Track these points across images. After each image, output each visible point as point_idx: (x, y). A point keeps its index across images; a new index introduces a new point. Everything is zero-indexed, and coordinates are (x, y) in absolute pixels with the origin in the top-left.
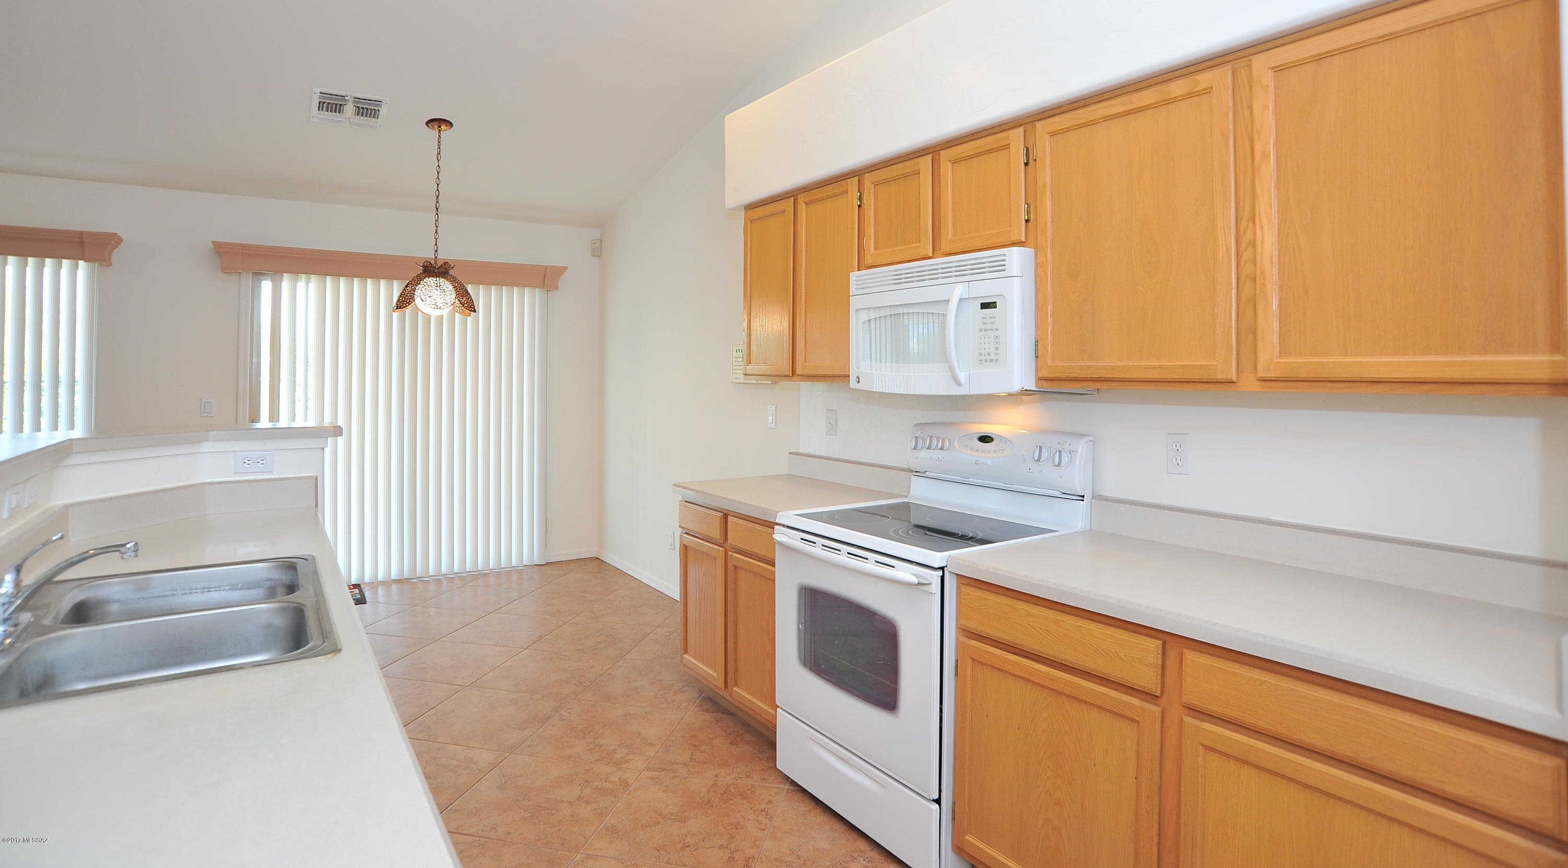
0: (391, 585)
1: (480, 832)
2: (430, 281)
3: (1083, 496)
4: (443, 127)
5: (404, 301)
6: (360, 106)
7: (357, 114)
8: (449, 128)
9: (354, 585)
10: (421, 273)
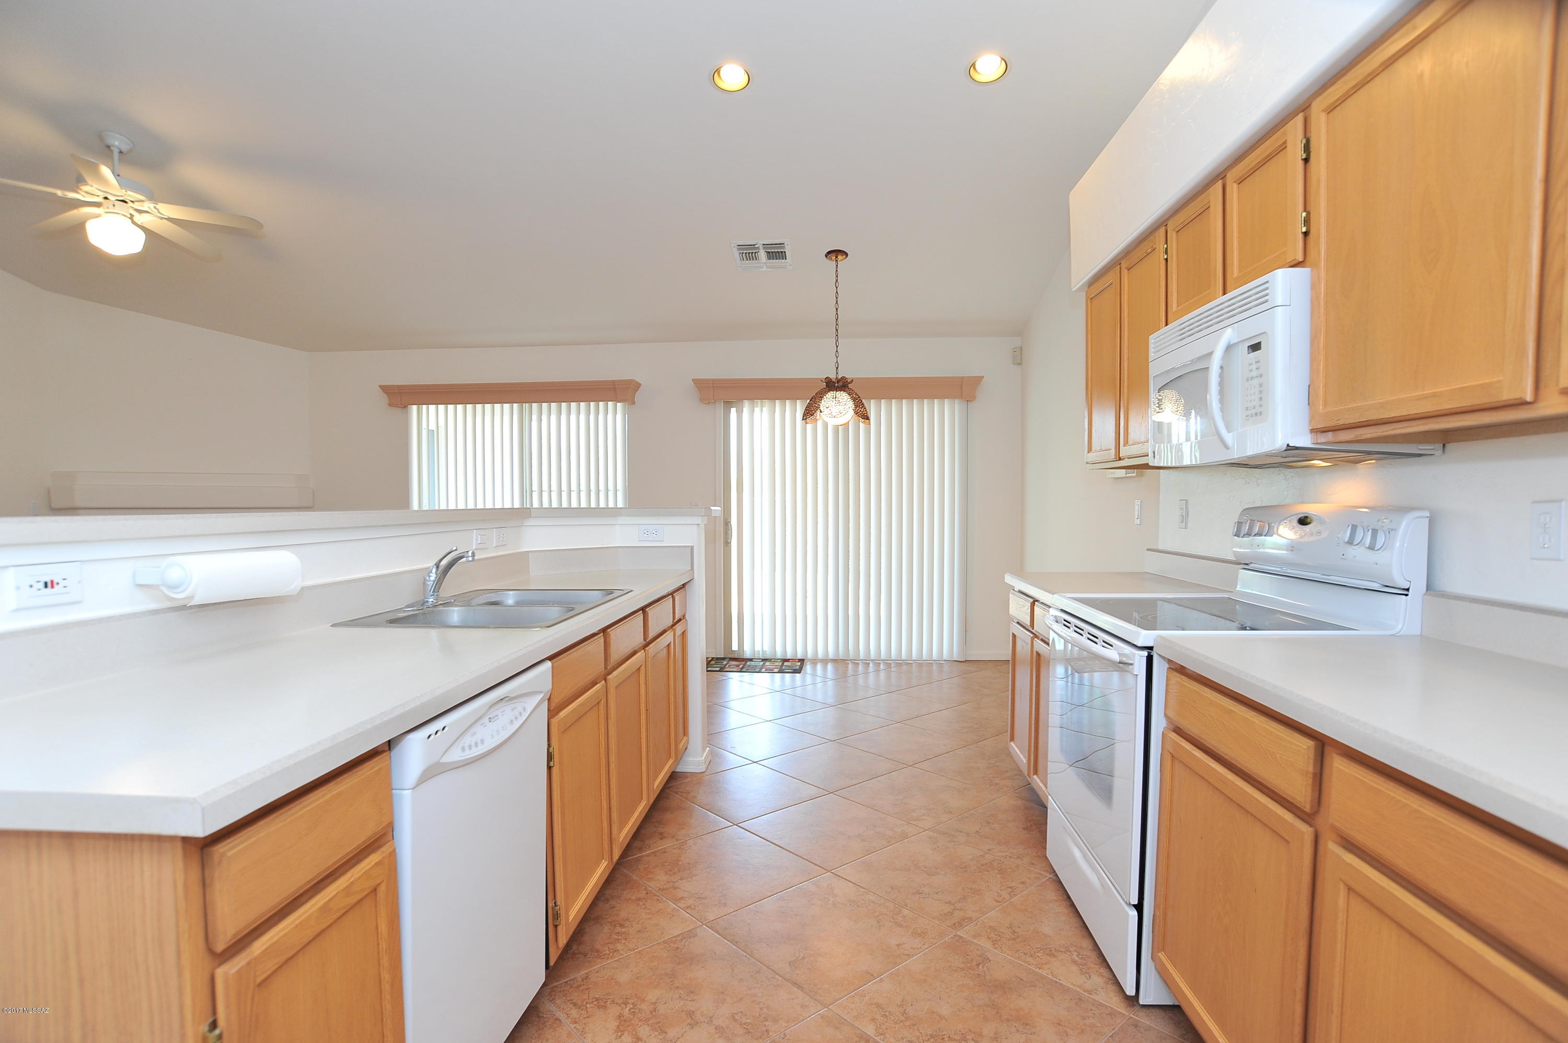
0: (827, 662)
2: (830, 394)
3: (1408, 590)
4: (840, 257)
5: (808, 413)
6: (769, 251)
7: (769, 258)
8: (845, 257)
9: (798, 659)
10: (824, 388)
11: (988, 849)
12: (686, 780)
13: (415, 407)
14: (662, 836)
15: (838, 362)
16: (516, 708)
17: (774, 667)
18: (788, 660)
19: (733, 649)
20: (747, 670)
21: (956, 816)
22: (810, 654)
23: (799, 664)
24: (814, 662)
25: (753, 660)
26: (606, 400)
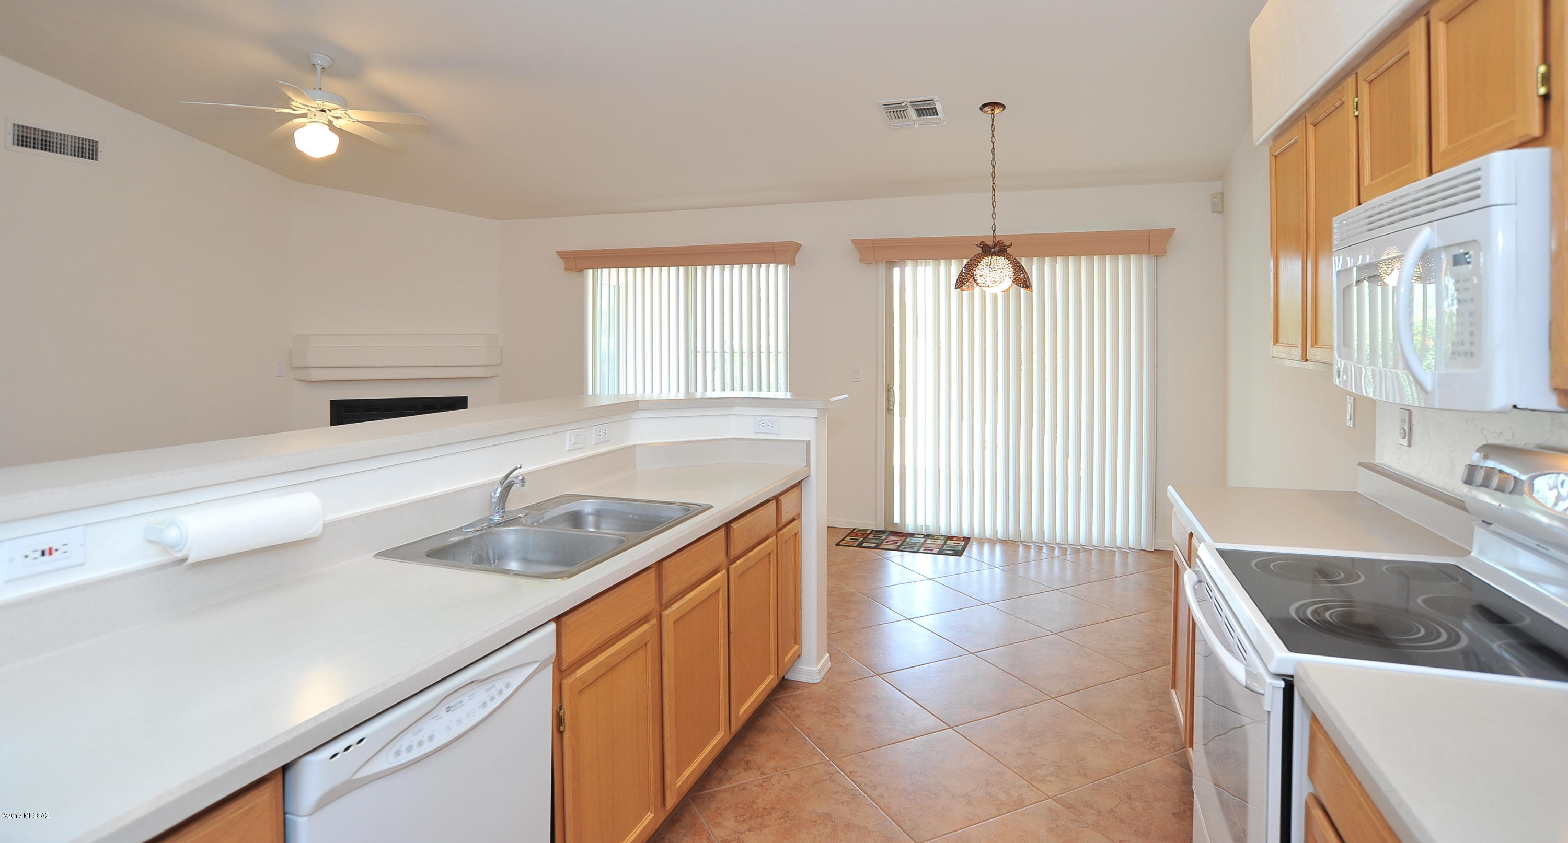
0: (995, 544)
1: (863, 784)
2: (986, 261)
4: (996, 110)
5: (963, 280)
6: (919, 108)
7: (919, 115)
8: (1002, 109)
9: (964, 538)
10: (979, 254)
11: (1120, 839)
12: (796, 693)
13: (590, 271)
14: (748, 766)
15: (995, 224)
16: (494, 686)
17: (935, 546)
18: (951, 538)
19: (895, 522)
20: (904, 548)
21: (1091, 781)
22: (977, 532)
23: (963, 543)
24: (981, 542)
25: (915, 536)
26: (768, 262)
